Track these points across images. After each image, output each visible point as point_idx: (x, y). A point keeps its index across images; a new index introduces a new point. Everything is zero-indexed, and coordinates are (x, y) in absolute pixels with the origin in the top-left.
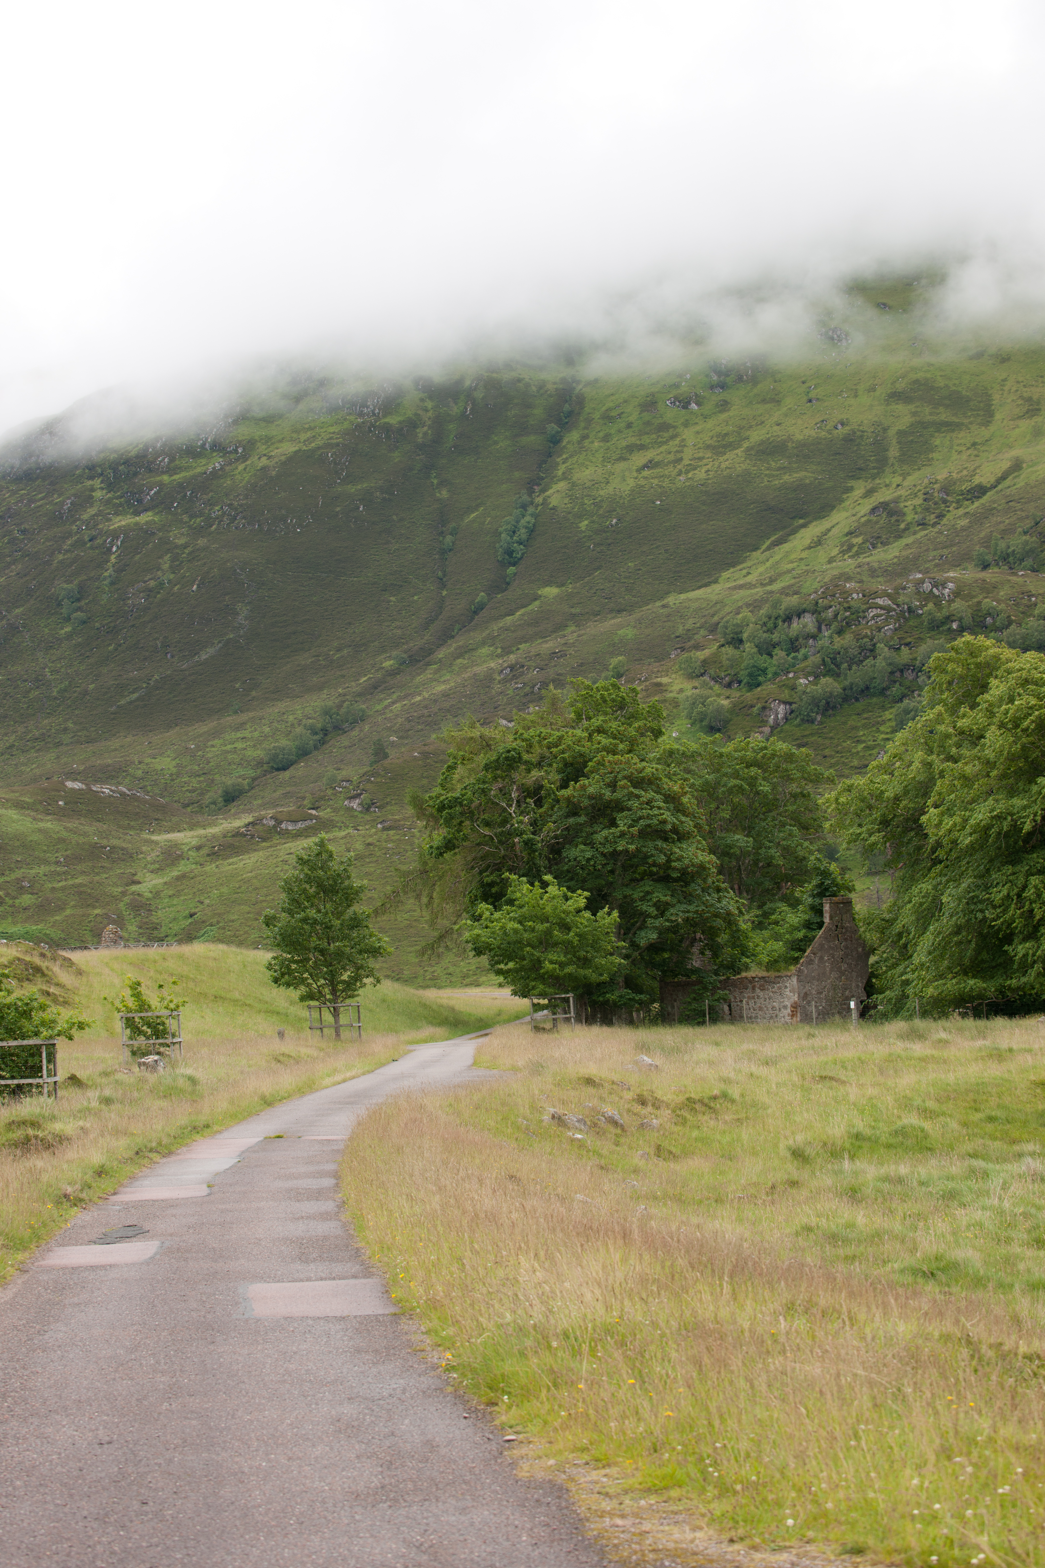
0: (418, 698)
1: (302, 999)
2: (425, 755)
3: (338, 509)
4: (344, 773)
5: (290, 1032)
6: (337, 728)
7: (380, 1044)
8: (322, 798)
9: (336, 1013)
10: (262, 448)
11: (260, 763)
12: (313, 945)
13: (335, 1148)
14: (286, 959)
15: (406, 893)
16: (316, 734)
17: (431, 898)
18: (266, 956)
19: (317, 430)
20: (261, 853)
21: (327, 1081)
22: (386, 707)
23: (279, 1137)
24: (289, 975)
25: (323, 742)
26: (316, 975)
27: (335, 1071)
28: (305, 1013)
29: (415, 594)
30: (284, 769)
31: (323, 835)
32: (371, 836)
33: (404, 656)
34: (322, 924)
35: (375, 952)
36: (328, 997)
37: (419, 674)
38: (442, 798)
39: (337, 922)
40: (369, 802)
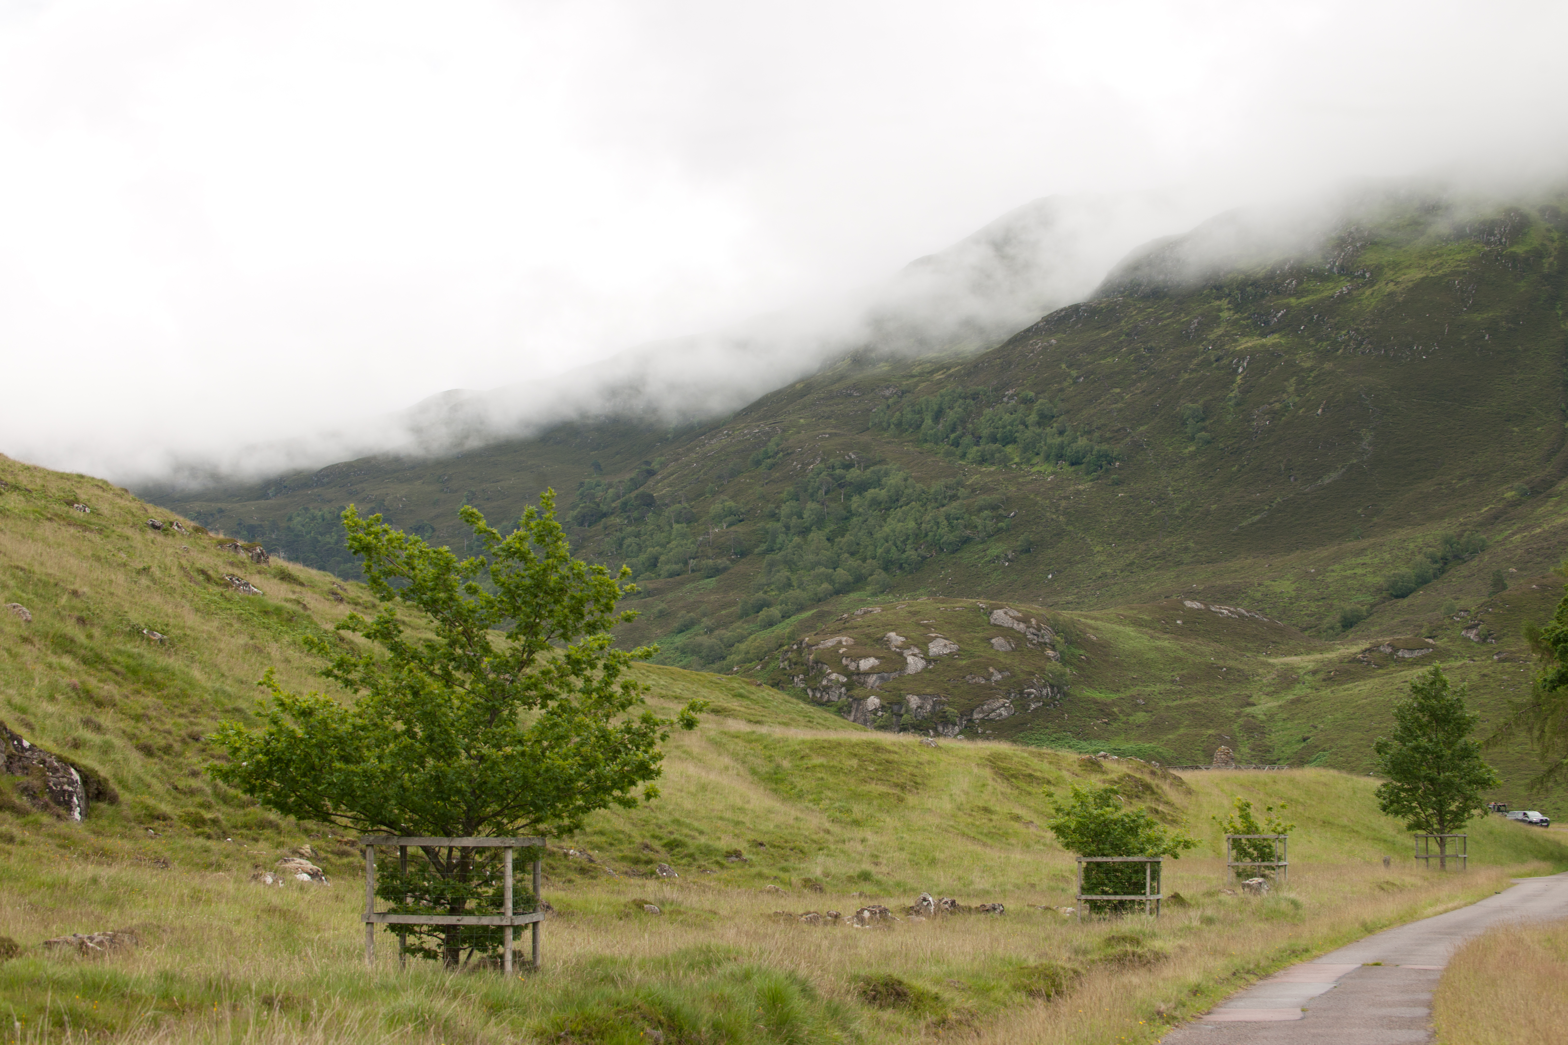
0: (1538, 530)
1: (1410, 827)
2: (1543, 587)
3: (1464, 337)
4: (1462, 603)
5: (1395, 860)
6: (1456, 557)
7: (1483, 877)
8: (1439, 627)
9: (1442, 843)
10: (1389, 274)
11: (1379, 590)
12: (1423, 773)
13: (1431, 977)
14: (1395, 787)
15: (1518, 725)
16: (1436, 562)
17: (1543, 731)
18: (1376, 783)
19: (1444, 257)
20: (1376, 680)
21: (1429, 911)
22: (1506, 538)
23: (1377, 964)
24: (1398, 803)
25: (1442, 571)
26: (1425, 804)
27: (1438, 901)
28: (1411, 842)
29: (1538, 426)
30: (1403, 596)
31: (1437, 663)
32: (1486, 667)
33: (1526, 487)
34: (1432, 753)
35: (1484, 783)
36: (1436, 826)
37: (1540, 506)
38: (1557, 631)
39: (1448, 752)
40: (1485, 632)
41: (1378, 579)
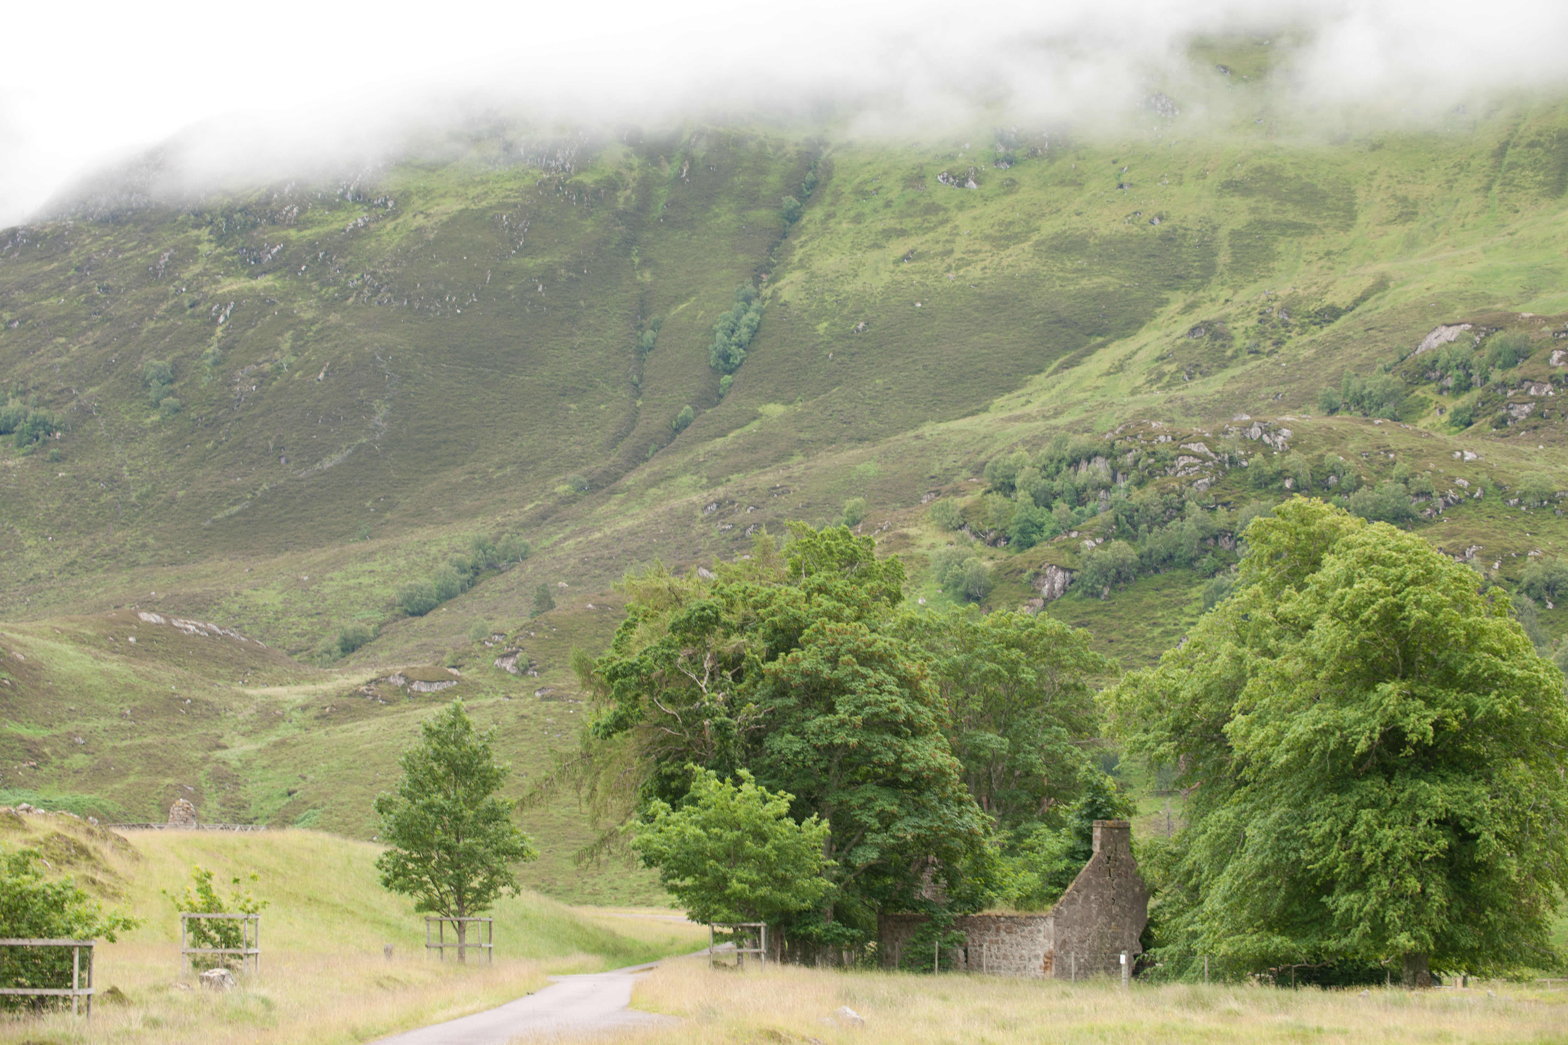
0: (598, 535)
1: (420, 908)
2: (602, 608)
3: (511, 287)
4: (497, 624)
5: (400, 949)
6: (491, 566)
7: (514, 973)
8: (467, 654)
9: (461, 928)
10: (418, 203)
11: (391, 605)
12: (436, 840)
14: (402, 856)
15: (562, 781)
16: (464, 572)
17: (594, 789)
18: (377, 850)
19: (490, 185)
20: (384, 719)
22: (555, 544)
24: (405, 876)
25: (472, 583)
26: (439, 879)
27: (452, 1002)
28: (422, 927)
29: (602, 403)
30: (421, 614)
31: (460, 701)
32: (526, 707)
33: (584, 480)
34: (450, 814)
35: (516, 854)
36: (452, 907)
37: (600, 505)
38: (615, 663)
39: (469, 813)
40: (526, 662)
41: (390, 591)
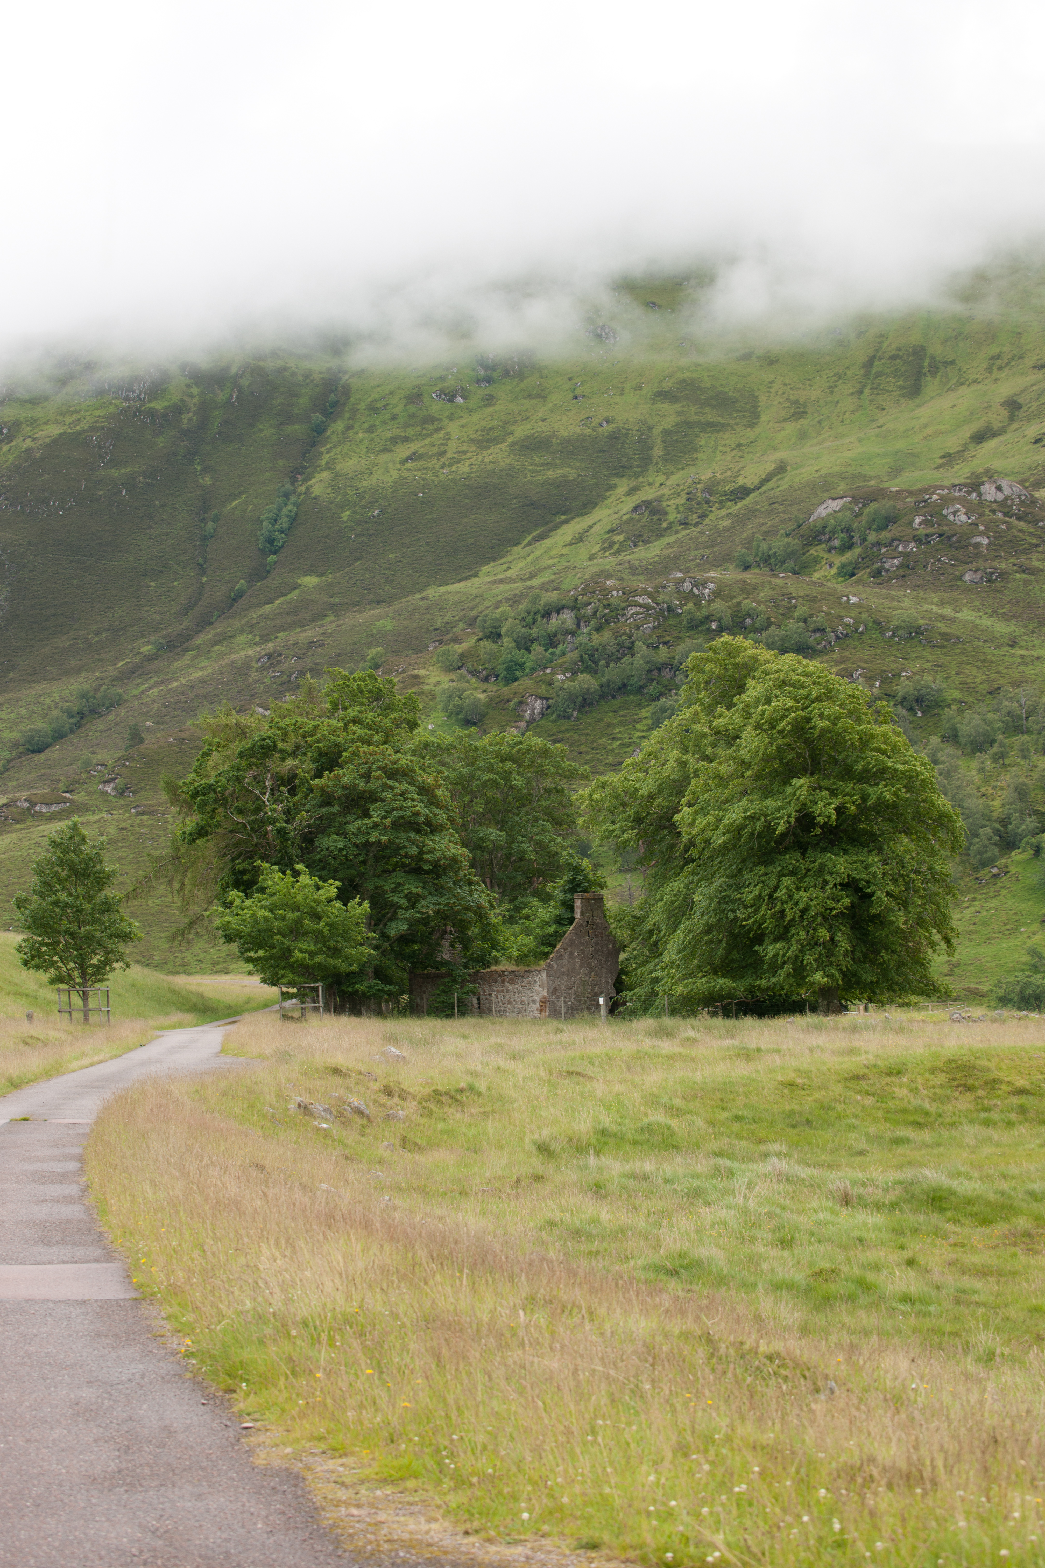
0: (175, 684)
1: (52, 982)
2: (181, 741)
3: (101, 493)
4: (99, 757)
5: (38, 1014)
6: (93, 711)
7: (128, 1030)
8: (77, 782)
9: (85, 997)
10: (27, 430)
11: (16, 745)
12: (63, 928)
13: (81, 1131)
14: (36, 942)
15: (157, 878)
16: (72, 717)
17: (183, 884)
18: (17, 938)
19: (83, 413)
20: (14, 835)
21: (75, 1065)
22: (143, 692)
23: (25, 1119)
24: (39, 957)
25: (79, 725)
26: (66, 958)
27: (83, 1055)
28: (54, 997)
29: (175, 580)
30: (40, 751)
31: (76, 818)
32: (124, 821)
33: (162, 641)
34: (73, 907)
35: (126, 937)
36: (78, 980)
37: (177, 660)
38: (196, 784)
39: (88, 906)
40: (123, 786)
41: (15, 734)
